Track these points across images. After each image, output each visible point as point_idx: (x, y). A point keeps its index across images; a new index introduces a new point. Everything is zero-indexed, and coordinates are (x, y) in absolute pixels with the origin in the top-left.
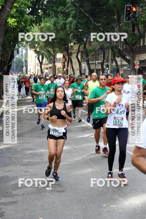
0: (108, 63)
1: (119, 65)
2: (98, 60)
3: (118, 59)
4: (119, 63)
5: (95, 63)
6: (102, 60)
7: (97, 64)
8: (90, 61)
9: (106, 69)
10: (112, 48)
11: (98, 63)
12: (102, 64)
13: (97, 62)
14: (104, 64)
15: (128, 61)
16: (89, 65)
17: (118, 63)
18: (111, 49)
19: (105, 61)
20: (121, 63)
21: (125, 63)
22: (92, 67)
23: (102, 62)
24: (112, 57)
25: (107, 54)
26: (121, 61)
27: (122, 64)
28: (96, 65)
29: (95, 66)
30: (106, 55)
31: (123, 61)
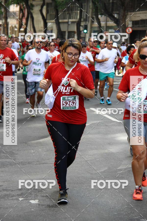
0: (87, 23)
1: (103, 27)
2: (72, 18)
3: (101, 17)
4: (103, 24)
5: (68, 22)
6: (77, 18)
7: (70, 23)
8: (60, 19)
9: (82, 32)
11: (73, 22)
12: (78, 24)
13: (70, 20)
14: (80, 23)
15: (116, 21)
16: (58, 24)
17: (101, 23)
19: (82, 20)
20: (106, 24)
21: (111, 23)
22: (64, 28)
23: (78, 21)
24: (94, 14)
26: (107, 21)
27: (108, 25)
28: (69, 25)
29: (68, 27)
31: (108, 21)
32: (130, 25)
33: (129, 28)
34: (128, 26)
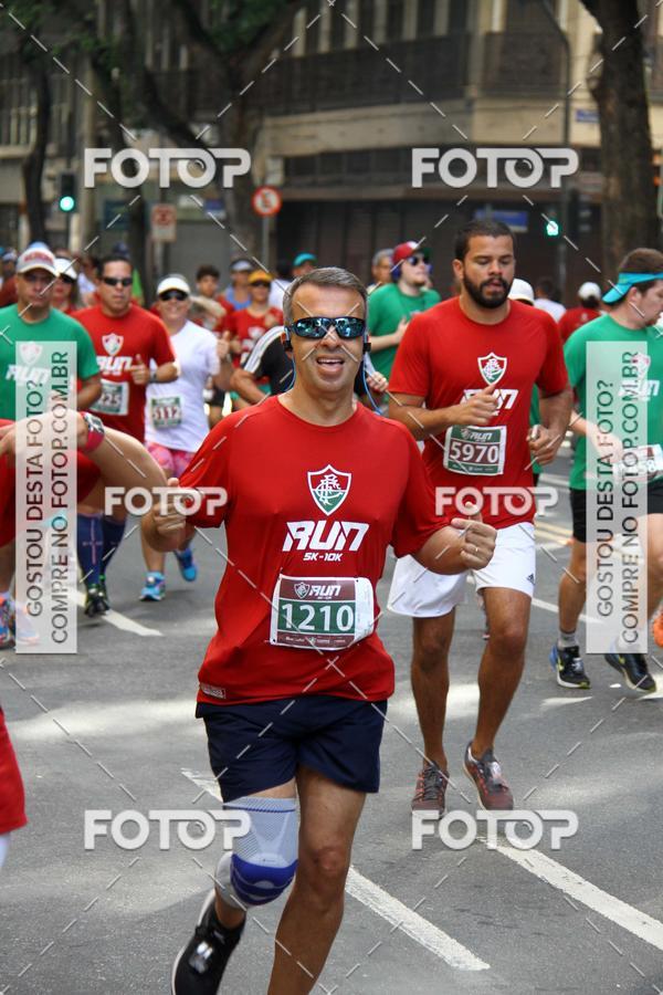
10: (101, 60)
18: (96, 66)
25: (61, 101)
30: (61, 110)
32: (276, 178)
33: (265, 191)
34: (264, 179)
